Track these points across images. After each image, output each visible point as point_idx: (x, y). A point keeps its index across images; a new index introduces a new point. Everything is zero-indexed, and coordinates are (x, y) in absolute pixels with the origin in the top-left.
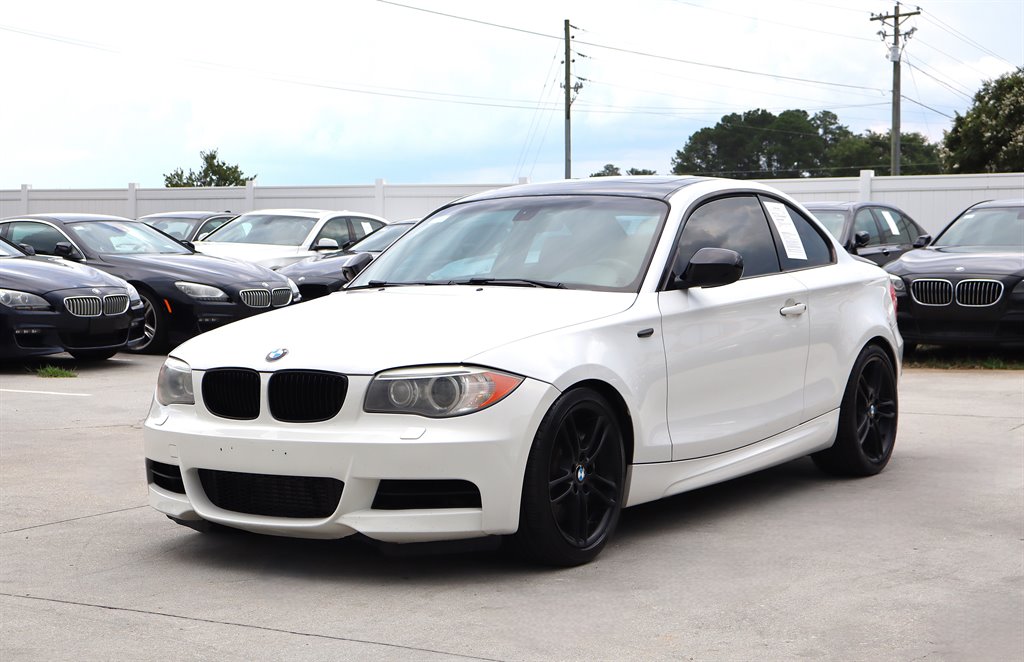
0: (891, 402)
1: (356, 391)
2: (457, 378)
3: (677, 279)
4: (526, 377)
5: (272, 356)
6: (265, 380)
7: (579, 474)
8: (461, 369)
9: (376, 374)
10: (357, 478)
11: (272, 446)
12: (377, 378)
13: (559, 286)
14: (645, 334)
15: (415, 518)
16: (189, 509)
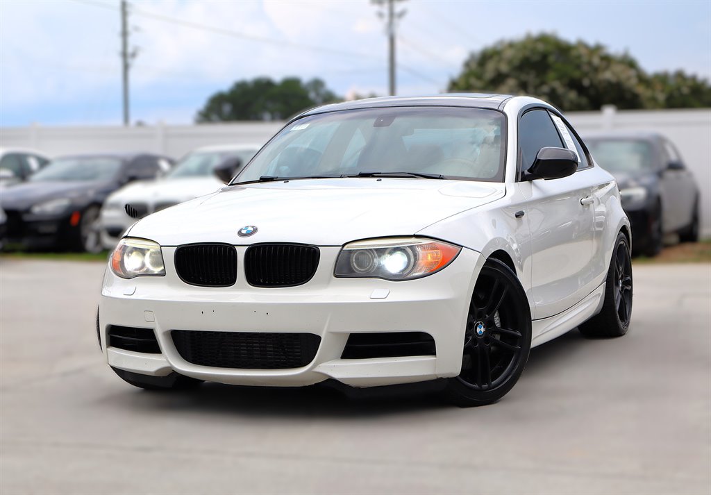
0: (629, 278)
1: (327, 260)
2: (411, 247)
3: (526, 172)
4: (462, 247)
5: (244, 232)
6: (241, 253)
7: (478, 330)
8: (413, 240)
9: (344, 245)
10: (331, 333)
11: (254, 308)
12: (345, 248)
13: (440, 178)
14: (519, 215)
15: (382, 364)
16: (166, 365)
